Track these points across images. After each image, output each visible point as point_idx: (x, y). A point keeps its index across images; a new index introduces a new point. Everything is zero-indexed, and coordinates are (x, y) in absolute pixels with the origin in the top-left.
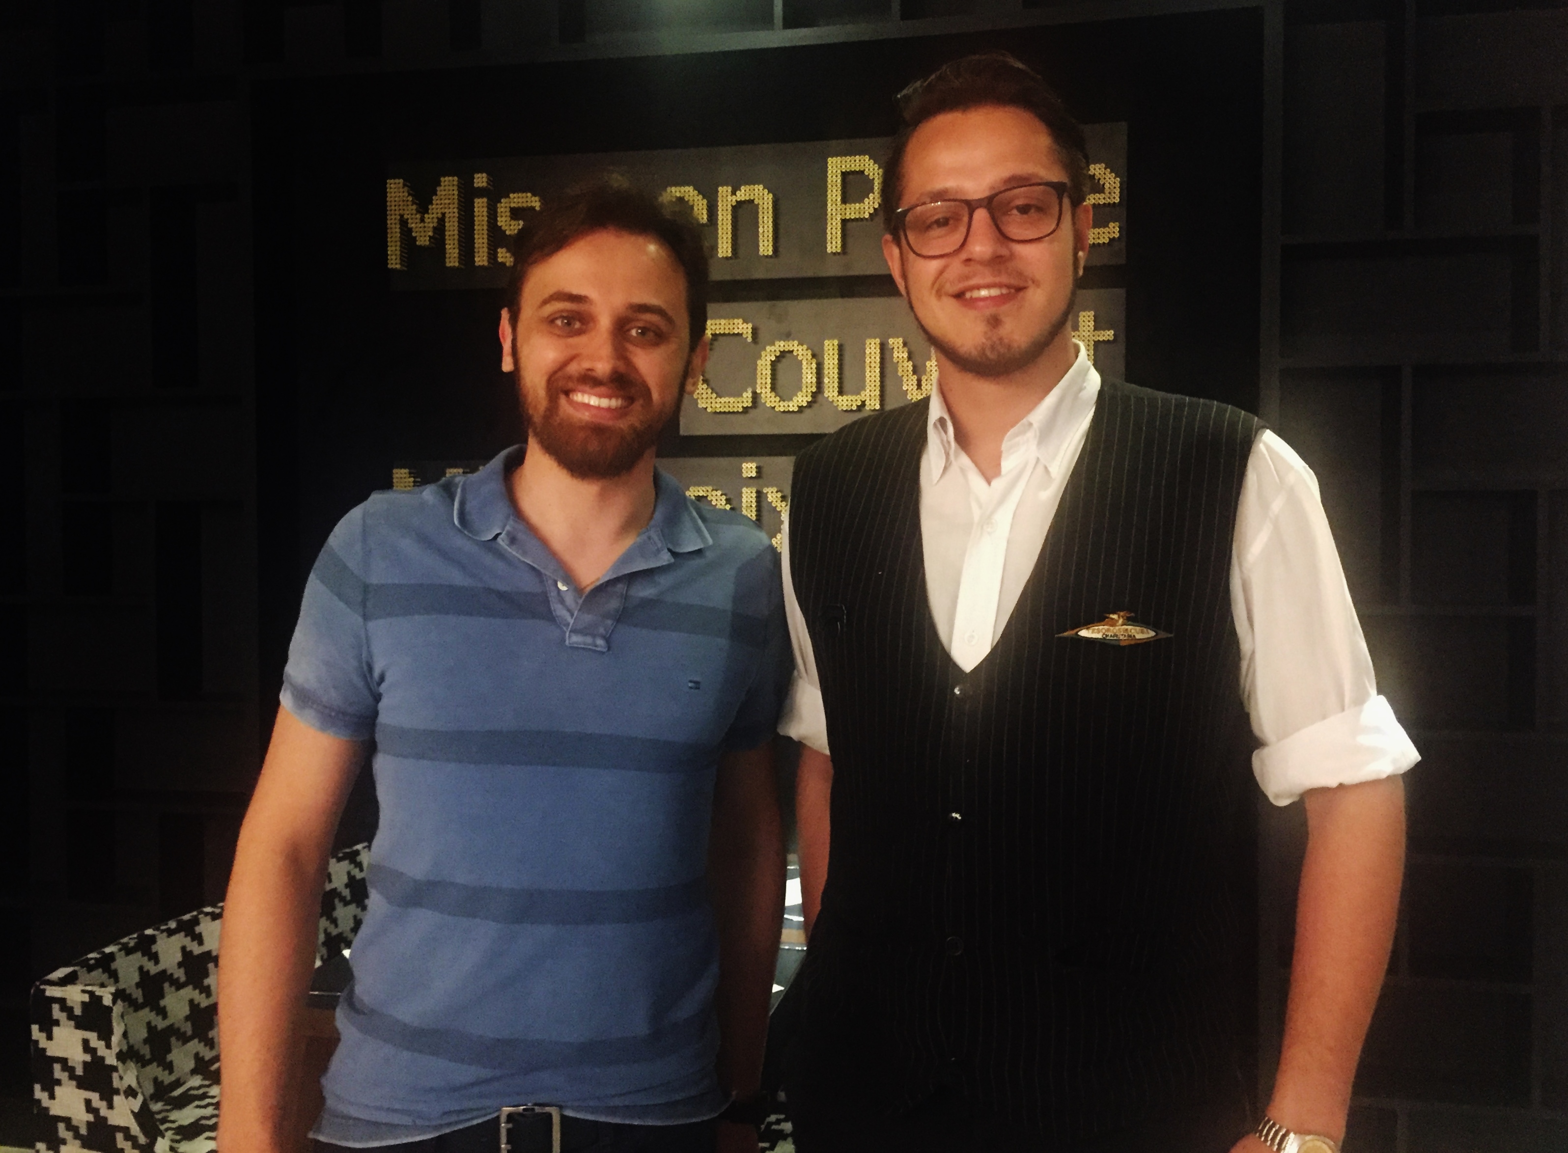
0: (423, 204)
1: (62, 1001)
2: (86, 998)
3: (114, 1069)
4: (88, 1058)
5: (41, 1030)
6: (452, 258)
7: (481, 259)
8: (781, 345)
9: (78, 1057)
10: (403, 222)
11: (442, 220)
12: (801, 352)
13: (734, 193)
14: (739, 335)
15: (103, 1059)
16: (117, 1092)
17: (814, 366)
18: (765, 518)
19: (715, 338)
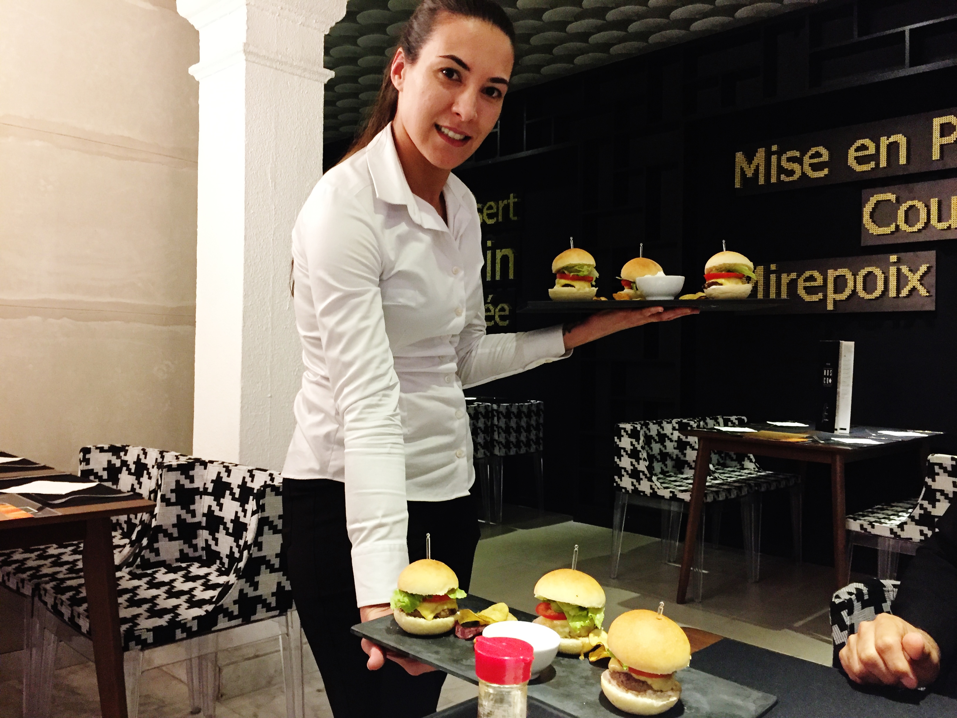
0: (750, 161)
1: (624, 429)
2: (632, 428)
3: (640, 451)
4: (632, 448)
5: (618, 438)
6: (762, 181)
7: (773, 180)
8: (910, 203)
9: (629, 448)
10: (742, 169)
11: (758, 167)
12: (920, 205)
13: (888, 139)
14: (890, 200)
15: (637, 448)
16: (641, 459)
17: (926, 211)
18: (901, 280)
19: (878, 203)
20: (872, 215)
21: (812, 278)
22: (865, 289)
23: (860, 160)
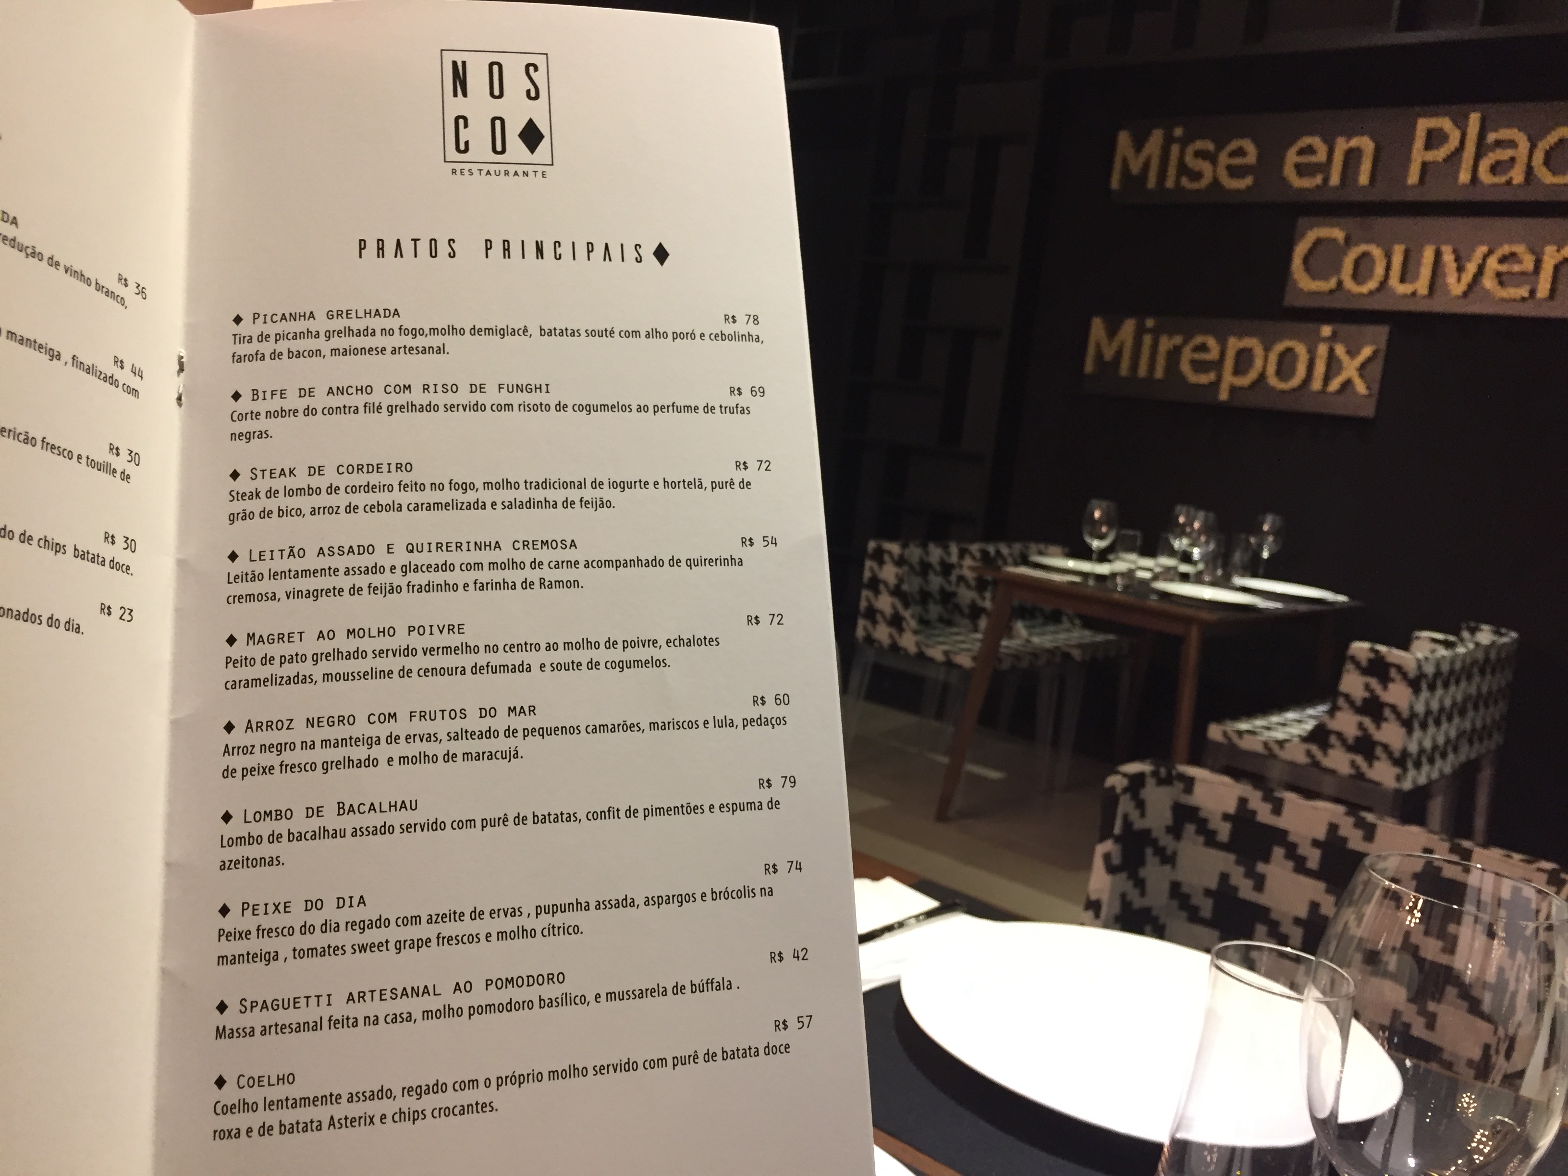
0: (1138, 148)
6: (1152, 183)
7: (1170, 183)
8: (1364, 248)
10: (1125, 159)
11: (1149, 158)
12: (1376, 252)
13: (1347, 142)
14: (1335, 239)
17: (1385, 263)
18: (1333, 365)
19: (1318, 242)
20: (1306, 260)
21: (1203, 348)
22: (1279, 373)
23: (1301, 169)
